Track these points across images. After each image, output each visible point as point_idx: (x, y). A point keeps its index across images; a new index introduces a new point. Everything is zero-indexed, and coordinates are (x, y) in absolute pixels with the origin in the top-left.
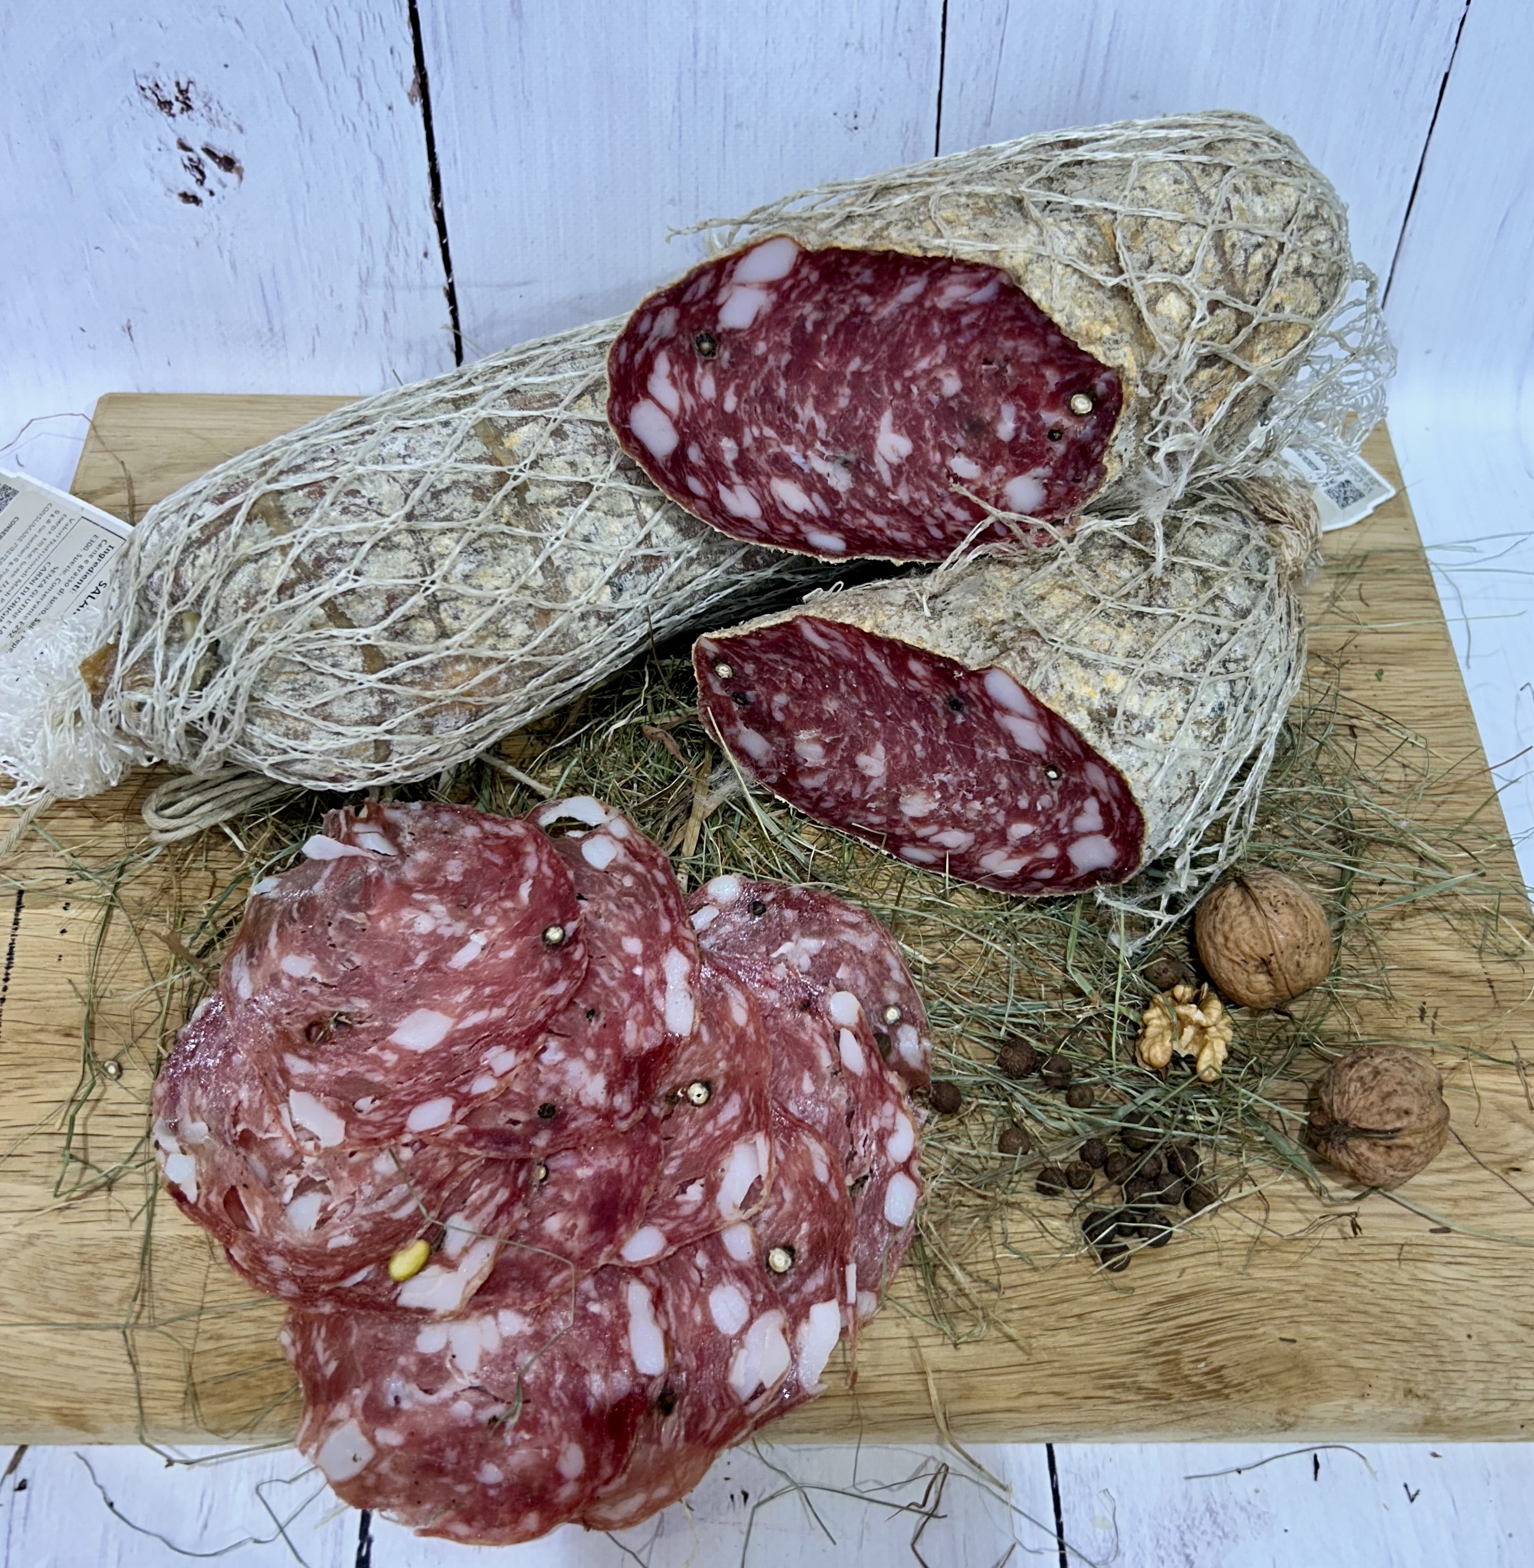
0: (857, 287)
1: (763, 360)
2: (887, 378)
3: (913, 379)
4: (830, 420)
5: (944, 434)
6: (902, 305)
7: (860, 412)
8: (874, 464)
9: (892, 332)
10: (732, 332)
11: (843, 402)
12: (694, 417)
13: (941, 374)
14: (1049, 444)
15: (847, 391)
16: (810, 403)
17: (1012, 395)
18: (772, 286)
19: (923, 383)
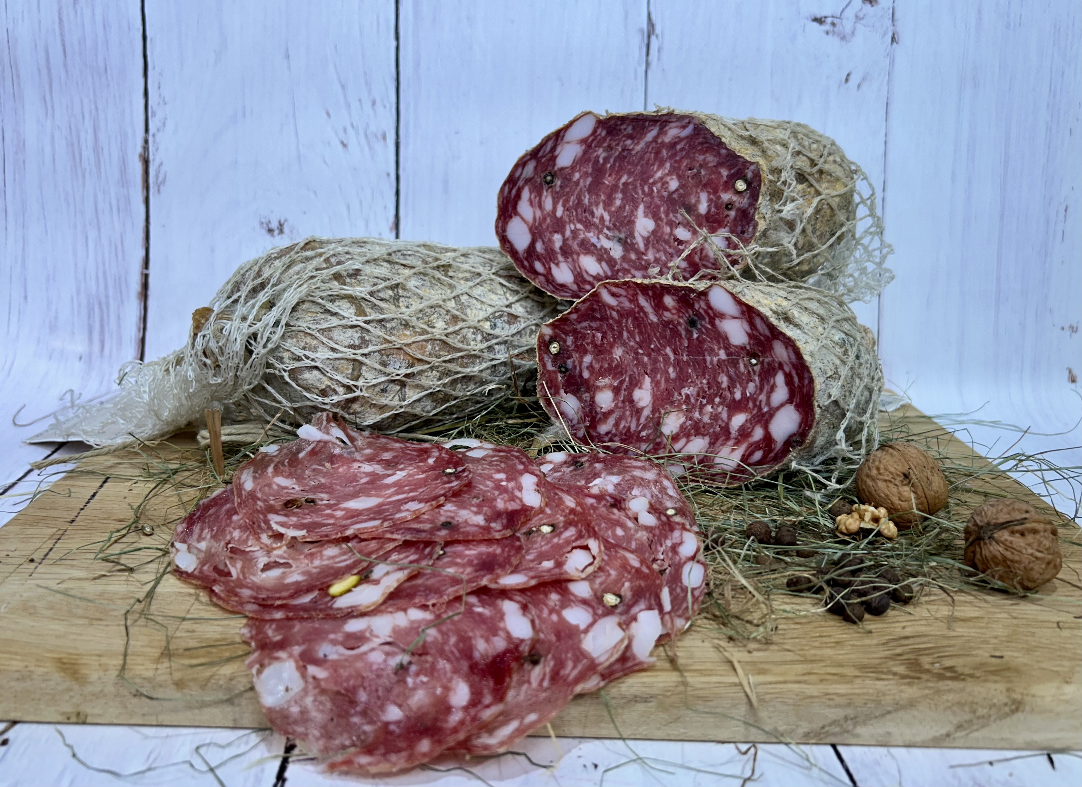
0: (624, 136)
1: (577, 183)
2: (641, 185)
3: (654, 183)
4: (611, 214)
5: (671, 215)
6: (647, 143)
7: (627, 207)
8: (634, 238)
9: (642, 158)
10: (562, 169)
11: (618, 203)
12: (540, 224)
13: (668, 179)
14: (726, 212)
15: (620, 195)
16: (601, 206)
17: (705, 186)
18: (583, 141)
19: (659, 185)
